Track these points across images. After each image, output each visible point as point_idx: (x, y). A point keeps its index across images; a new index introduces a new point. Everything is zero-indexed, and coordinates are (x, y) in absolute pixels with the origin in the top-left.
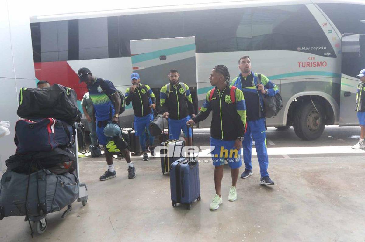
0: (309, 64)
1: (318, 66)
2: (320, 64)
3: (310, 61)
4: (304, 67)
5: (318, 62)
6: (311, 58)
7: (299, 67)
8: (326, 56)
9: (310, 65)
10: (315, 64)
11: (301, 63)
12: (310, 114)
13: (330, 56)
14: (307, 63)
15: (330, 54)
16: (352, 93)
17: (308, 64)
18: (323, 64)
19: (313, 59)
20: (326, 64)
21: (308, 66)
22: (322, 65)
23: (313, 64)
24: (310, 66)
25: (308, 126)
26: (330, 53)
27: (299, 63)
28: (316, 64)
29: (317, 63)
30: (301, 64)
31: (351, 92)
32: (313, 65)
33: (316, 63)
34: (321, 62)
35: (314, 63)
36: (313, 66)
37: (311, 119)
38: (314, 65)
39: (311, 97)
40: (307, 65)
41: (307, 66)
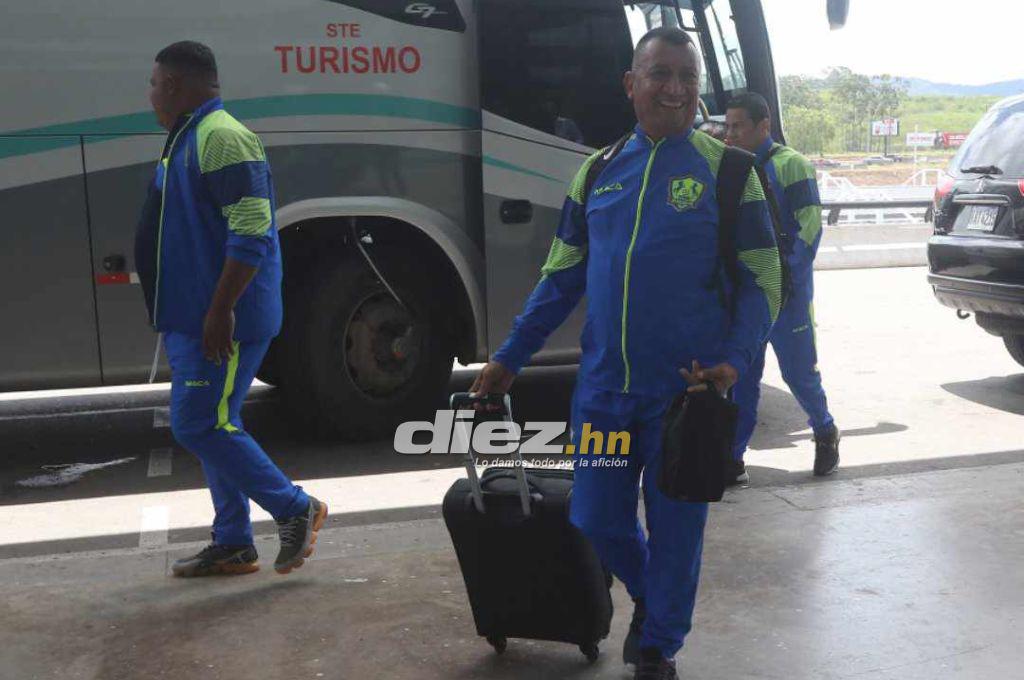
0: (335, 58)
1: (379, 67)
2: (386, 61)
3: (338, 43)
4: (311, 69)
5: (377, 51)
6: (344, 26)
7: (285, 69)
8: (415, 20)
9: (339, 63)
10: (363, 60)
11: (291, 48)
12: (359, 311)
13: (431, 22)
14: (323, 49)
15: (432, 10)
16: (536, 205)
17: (327, 60)
18: (401, 60)
19: (354, 29)
20: (418, 60)
21: (328, 66)
22: (398, 68)
23: (357, 58)
24: (336, 70)
25: (354, 372)
26: (432, 5)
27: (284, 50)
28: (369, 57)
29: (370, 51)
30: (292, 56)
31: (532, 201)
32: (351, 61)
33: (365, 50)
34: (391, 51)
35: (360, 54)
36: (354, 67)
37: (363, 334)
38: (361, 65)
39: (353, 225)
40: (323, 60)
41: (323, 70)
